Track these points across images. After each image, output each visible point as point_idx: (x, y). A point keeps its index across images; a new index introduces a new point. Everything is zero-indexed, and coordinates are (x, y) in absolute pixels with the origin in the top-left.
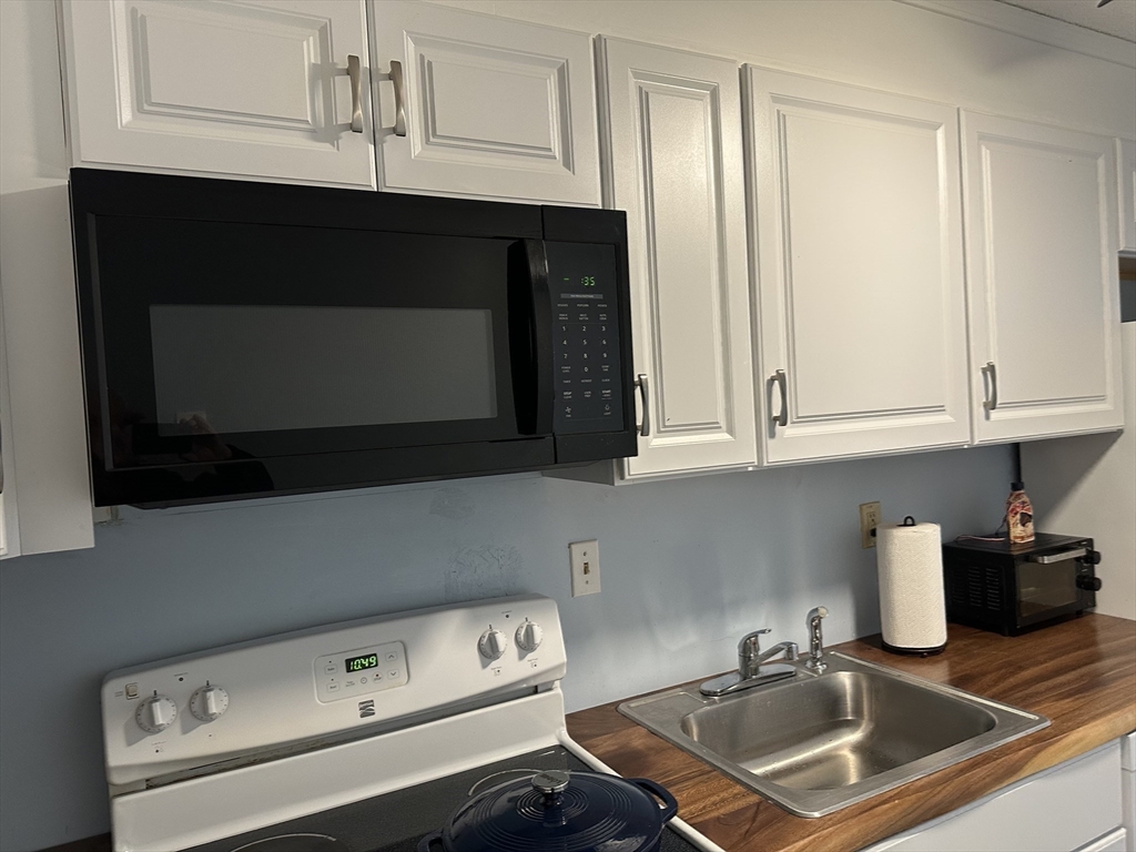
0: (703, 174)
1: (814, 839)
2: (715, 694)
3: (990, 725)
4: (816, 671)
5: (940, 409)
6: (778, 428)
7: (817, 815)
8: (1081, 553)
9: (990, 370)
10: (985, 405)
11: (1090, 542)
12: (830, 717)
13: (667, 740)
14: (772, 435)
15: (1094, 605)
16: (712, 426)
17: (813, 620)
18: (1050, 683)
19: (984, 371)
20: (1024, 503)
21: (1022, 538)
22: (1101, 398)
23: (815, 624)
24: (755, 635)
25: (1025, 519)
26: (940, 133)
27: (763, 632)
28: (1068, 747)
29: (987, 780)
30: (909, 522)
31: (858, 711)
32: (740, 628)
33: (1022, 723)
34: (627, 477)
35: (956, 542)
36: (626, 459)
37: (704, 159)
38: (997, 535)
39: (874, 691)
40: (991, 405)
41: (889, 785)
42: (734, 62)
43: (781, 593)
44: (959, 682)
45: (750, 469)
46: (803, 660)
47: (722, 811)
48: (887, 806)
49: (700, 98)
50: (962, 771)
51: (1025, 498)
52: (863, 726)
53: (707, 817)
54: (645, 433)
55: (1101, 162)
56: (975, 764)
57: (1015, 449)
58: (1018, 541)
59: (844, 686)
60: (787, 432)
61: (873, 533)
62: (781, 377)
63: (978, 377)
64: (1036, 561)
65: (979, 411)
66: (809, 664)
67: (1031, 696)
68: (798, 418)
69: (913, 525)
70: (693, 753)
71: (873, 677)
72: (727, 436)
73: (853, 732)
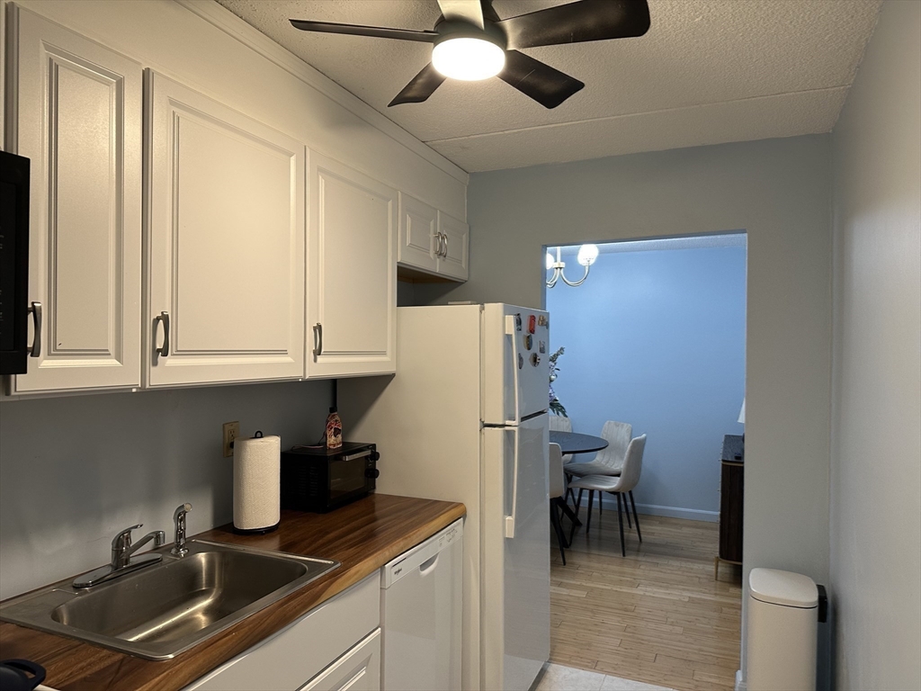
0: (107, 144)
1: (168, 674)
2: (87, 585)
3: (304, 572)
4: (179, 556)
5: (284, 352)
6: (160, 357)
7: (171, 656)
8: (368, 453)
9: (318, 328)
10: (314, 352)
11: (374, 446)
12: (189, 589)
13: (38, 629)
14: (155, 363)
15: (374, 488)
16: (103, 353)
17: (179, 516)
18: (343, 540)
19: (315, 328)
20: (336, 421)
21: (334, 445)
22: (384, 353)
23: (180, 516)
24: (129, 531)
25: (337, 432)
26: (293, 159)
27: (136, 527)
28: (350, 578)
29: (298, 607)
30: (259, 435)
31: (210, 582)
32: (114, 528)
33: (322, 567)
34: (13, 393)
35: (292, 450)
36: (13, 376)
37: (107, 133)
38: (319, 445)
39: (224, 565)
40: (318, 352)
41: (229, 625)
42: (140, 64)
43: (154, 497)
44: (285, 548)
45: (134, 390)
46: (168, 549)
47: (89, 672)
48: (227, 638)
49: (108, 84)
50: (282, 605)
51: (337, 418)
52: (214, 593)
53: (75, 680)
54: (36, 353)
55: (390, 203)
56: (291, 598)
57: (334, 384)
58: (332, 447)
59: (201, 563)
60: (169, 361)
61: (232, 445)
62: (165, 318)
63: (310, 333)
64: (341, 460)
65: (310, 355)
66: (173, 551)
67: (331, 549)
68: (178, 351)
69: (262, 437)
70: (62, 634)
71: (224, 554)
72: (113, 362)
73: (206, 599)
